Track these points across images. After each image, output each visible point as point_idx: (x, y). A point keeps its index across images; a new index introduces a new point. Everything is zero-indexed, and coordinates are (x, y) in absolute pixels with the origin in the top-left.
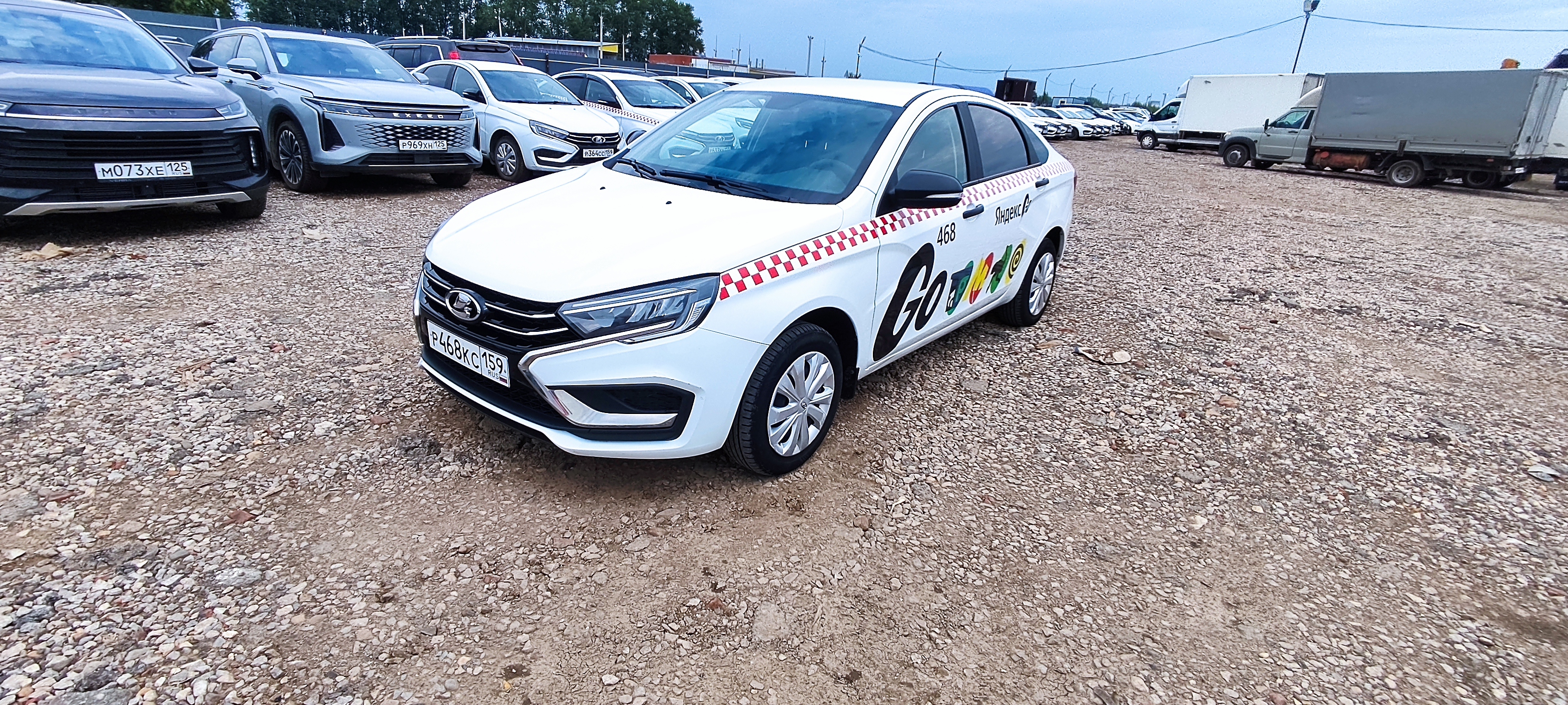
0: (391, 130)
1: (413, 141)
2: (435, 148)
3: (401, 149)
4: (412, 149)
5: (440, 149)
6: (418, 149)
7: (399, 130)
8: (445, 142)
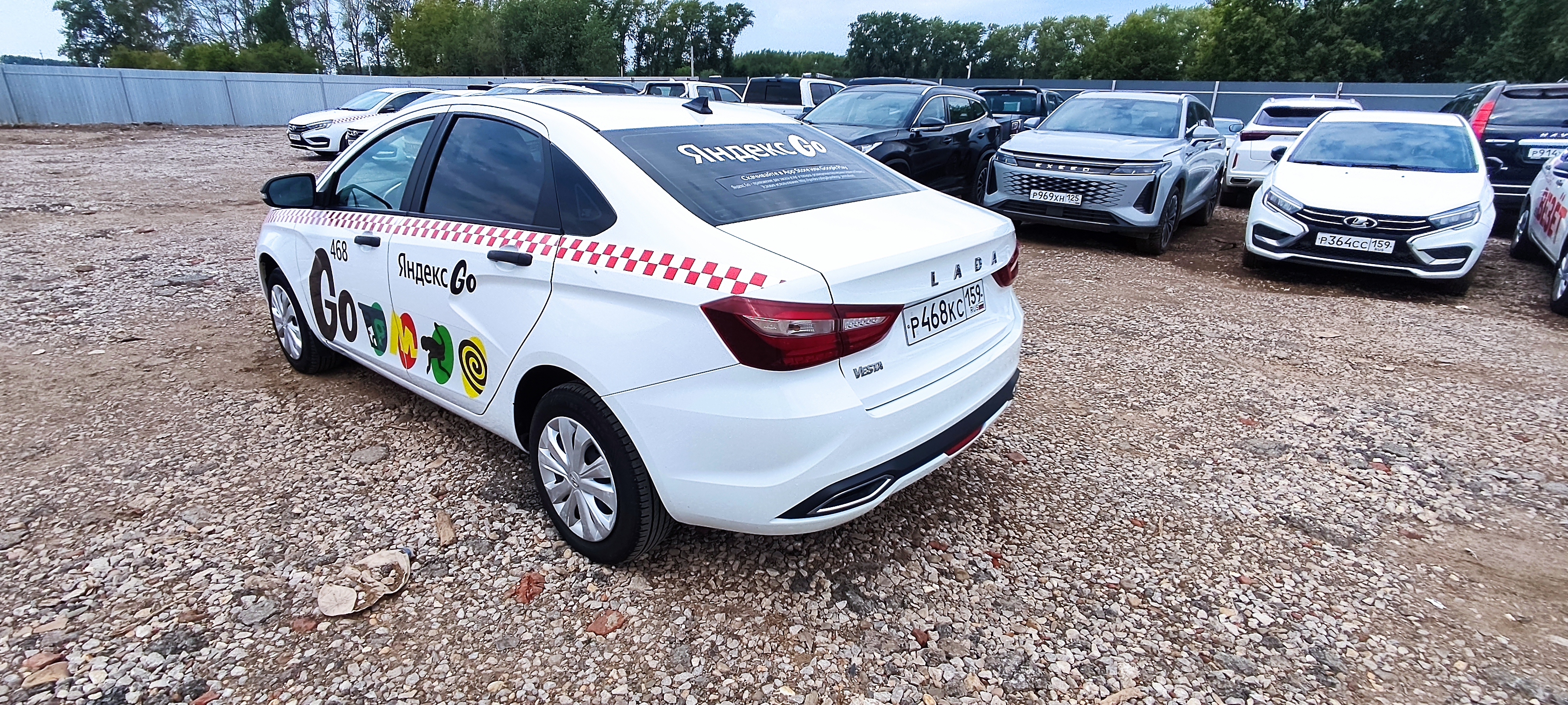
0: (1028, 179)
1: (1044, 192)
2: (1067, 201)
3: (1032, 198)
4: (1042, 199)
5: (1074, 203)
6: (1049, 200)
7: (1034, 180)
8: (1080, 197)
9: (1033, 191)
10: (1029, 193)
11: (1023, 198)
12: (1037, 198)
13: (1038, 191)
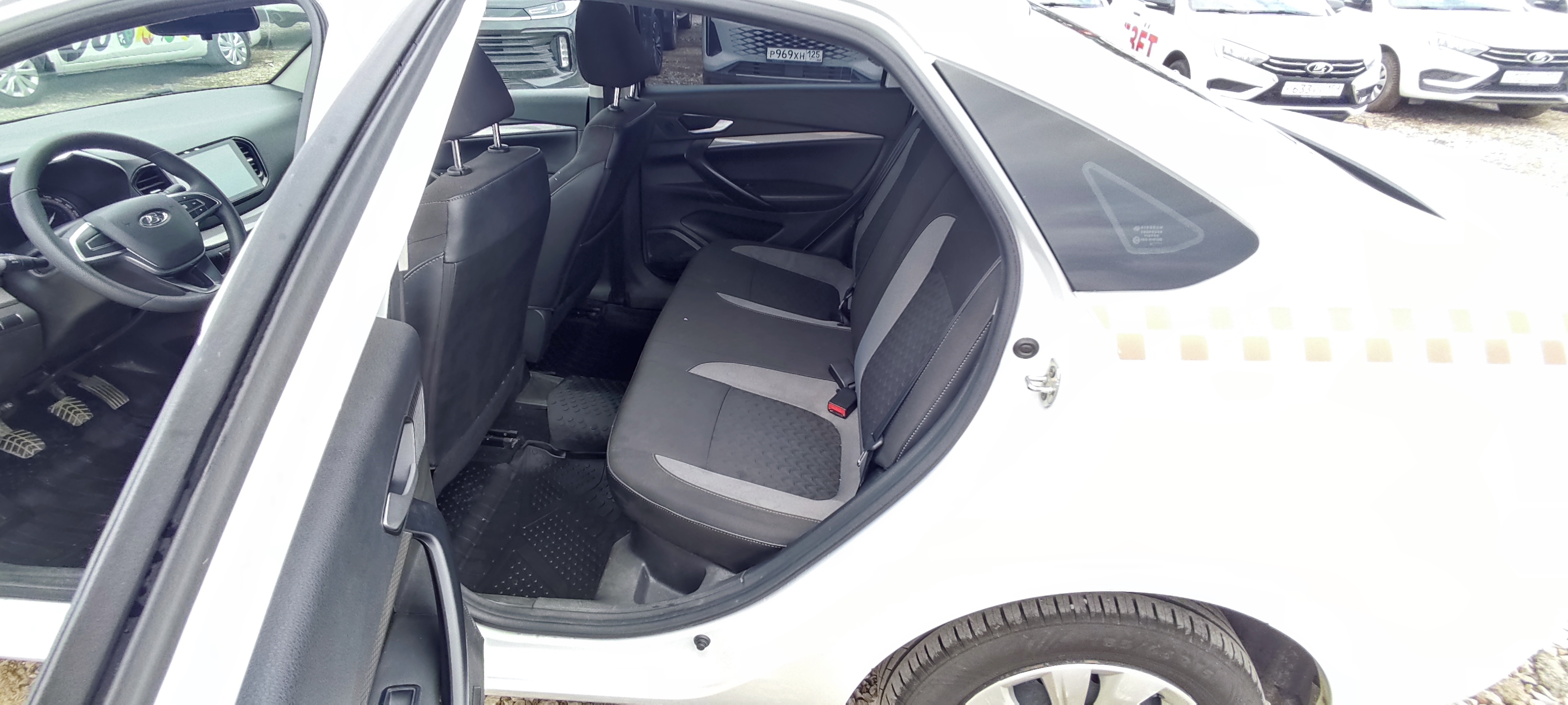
0: (760, 36)
1: (782, 50)
2: (808, 59)
3: (768, 57)
4: (781, 58)
5: (814, 60)
6: (788, 58)
7: (769, 36)
8: (821, 53)
9: (769, 49)
10: (766, 53)
11: (759, 58)
12: (775, 57)
13: (775, 50)
